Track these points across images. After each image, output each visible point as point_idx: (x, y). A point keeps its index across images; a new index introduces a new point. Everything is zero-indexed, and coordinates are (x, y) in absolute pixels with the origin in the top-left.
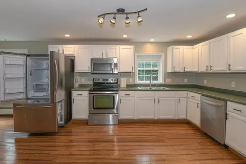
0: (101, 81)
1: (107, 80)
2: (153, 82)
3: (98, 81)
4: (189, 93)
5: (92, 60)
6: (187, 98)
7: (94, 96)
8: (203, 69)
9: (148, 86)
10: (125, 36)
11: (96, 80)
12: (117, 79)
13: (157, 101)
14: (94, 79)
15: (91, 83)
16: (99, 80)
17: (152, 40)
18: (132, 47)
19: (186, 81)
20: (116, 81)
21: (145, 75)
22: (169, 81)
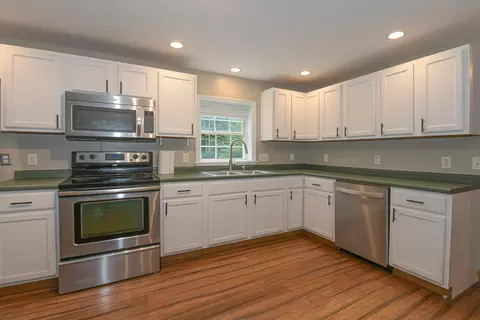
0: (101, 159)
1: (122, 157)
3: (88, 160)
5: (70, 97)
6: (304, 187)
8: (330, 134)
9: (226, 168)
10: (176, 45)
11: (82, 158)
12: (151, 154)
13: (251, 199)
14: (74, 154)
15: (65, 165)
16: (92, 157)
17: (235, 70)
19: (292, 159)
20: (147, 160)
21: (216, 146)
22: (265, 158)
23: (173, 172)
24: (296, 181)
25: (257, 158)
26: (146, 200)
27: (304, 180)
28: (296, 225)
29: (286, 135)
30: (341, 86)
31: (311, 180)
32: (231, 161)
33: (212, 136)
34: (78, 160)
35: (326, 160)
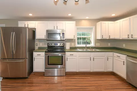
0: (53, 45)
1: (57, 44)
2: (88, 45)
3: (51, 45)
4: (115, 53)
5: (47, 31)
6: (113, 57)
7: (48, 56)
8: (125, 37)
9: (84, 48)
10: (70, 15)
11: (49, 44)
12: (64, 44)
13: (92, 59)
14: (48, 43)
15: (46, 46)
16: (51, 44)
17: (87, 18)
18: (74, 22)
19: (109, 45)
20: (63, 45)
21: (82, 41)
22: (98, 45)
23: (69, 48)
24: (110, 54)
25: (95, 45)
26: (62, 56)
27: (113, 54)
28: (110, 70)
29: (106, 37)
30: (130, 18)
31: (116, 54)
32: (86, 46)
33: (80, 38)
34: (49, 45)
35: (124, 46)
